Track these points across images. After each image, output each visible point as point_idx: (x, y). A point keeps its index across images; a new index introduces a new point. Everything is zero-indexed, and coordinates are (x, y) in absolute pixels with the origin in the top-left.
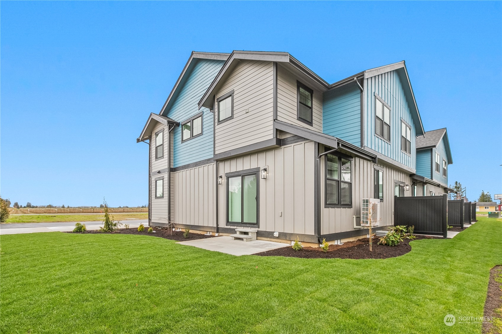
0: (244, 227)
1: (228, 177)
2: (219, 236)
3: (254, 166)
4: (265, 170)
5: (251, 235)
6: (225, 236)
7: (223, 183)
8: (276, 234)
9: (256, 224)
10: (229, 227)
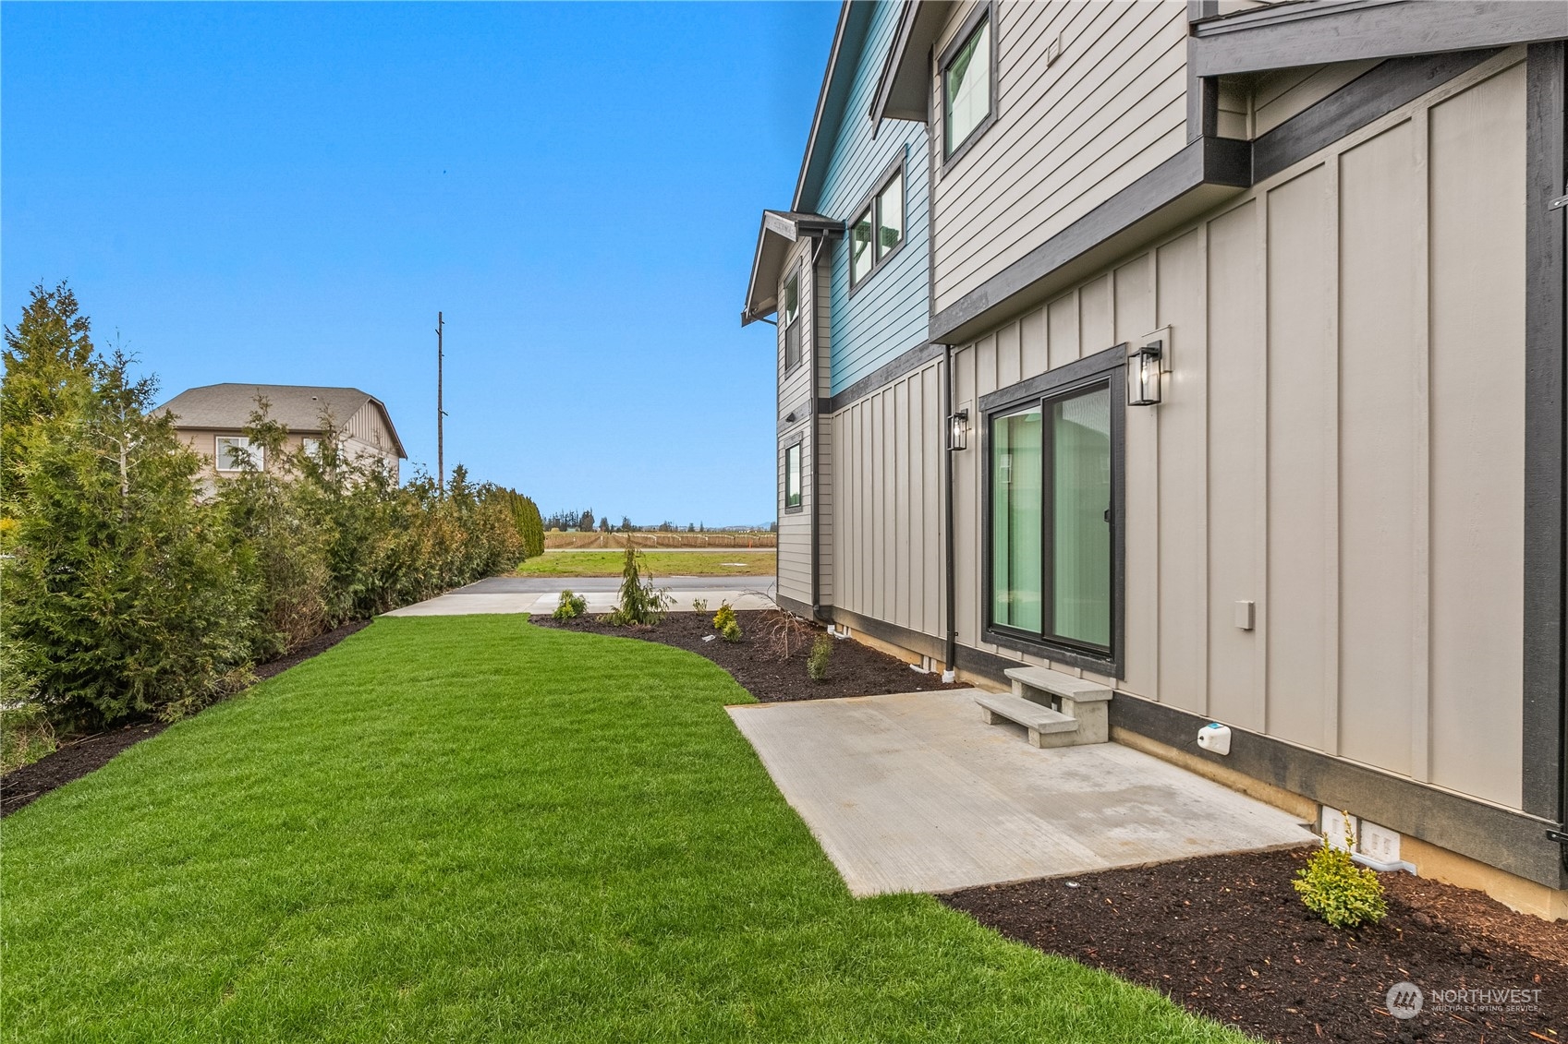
0: (1051, 659)
1: (990, 415)
2: (956, 685)
3: (1098, 340)
4: (1153, 353)
5: (1071, 712)
6: (979, 686)
7: (971, 445)
8: (1214, 738)
9: (1108, 656)
10: (991, 649)
